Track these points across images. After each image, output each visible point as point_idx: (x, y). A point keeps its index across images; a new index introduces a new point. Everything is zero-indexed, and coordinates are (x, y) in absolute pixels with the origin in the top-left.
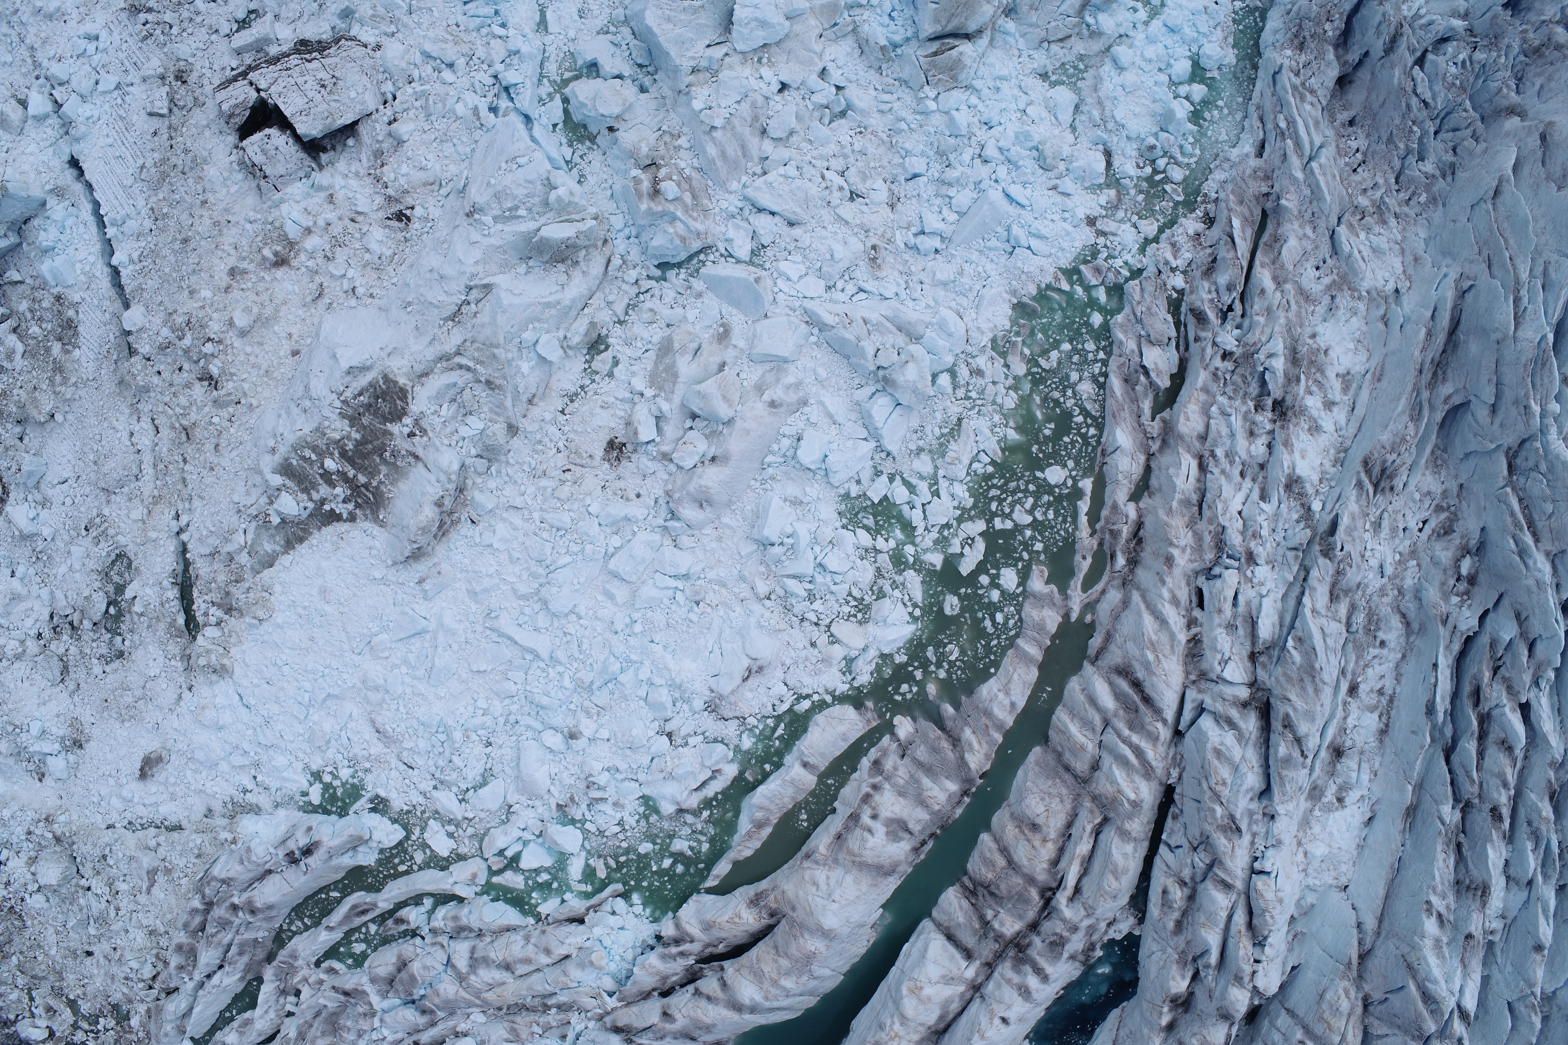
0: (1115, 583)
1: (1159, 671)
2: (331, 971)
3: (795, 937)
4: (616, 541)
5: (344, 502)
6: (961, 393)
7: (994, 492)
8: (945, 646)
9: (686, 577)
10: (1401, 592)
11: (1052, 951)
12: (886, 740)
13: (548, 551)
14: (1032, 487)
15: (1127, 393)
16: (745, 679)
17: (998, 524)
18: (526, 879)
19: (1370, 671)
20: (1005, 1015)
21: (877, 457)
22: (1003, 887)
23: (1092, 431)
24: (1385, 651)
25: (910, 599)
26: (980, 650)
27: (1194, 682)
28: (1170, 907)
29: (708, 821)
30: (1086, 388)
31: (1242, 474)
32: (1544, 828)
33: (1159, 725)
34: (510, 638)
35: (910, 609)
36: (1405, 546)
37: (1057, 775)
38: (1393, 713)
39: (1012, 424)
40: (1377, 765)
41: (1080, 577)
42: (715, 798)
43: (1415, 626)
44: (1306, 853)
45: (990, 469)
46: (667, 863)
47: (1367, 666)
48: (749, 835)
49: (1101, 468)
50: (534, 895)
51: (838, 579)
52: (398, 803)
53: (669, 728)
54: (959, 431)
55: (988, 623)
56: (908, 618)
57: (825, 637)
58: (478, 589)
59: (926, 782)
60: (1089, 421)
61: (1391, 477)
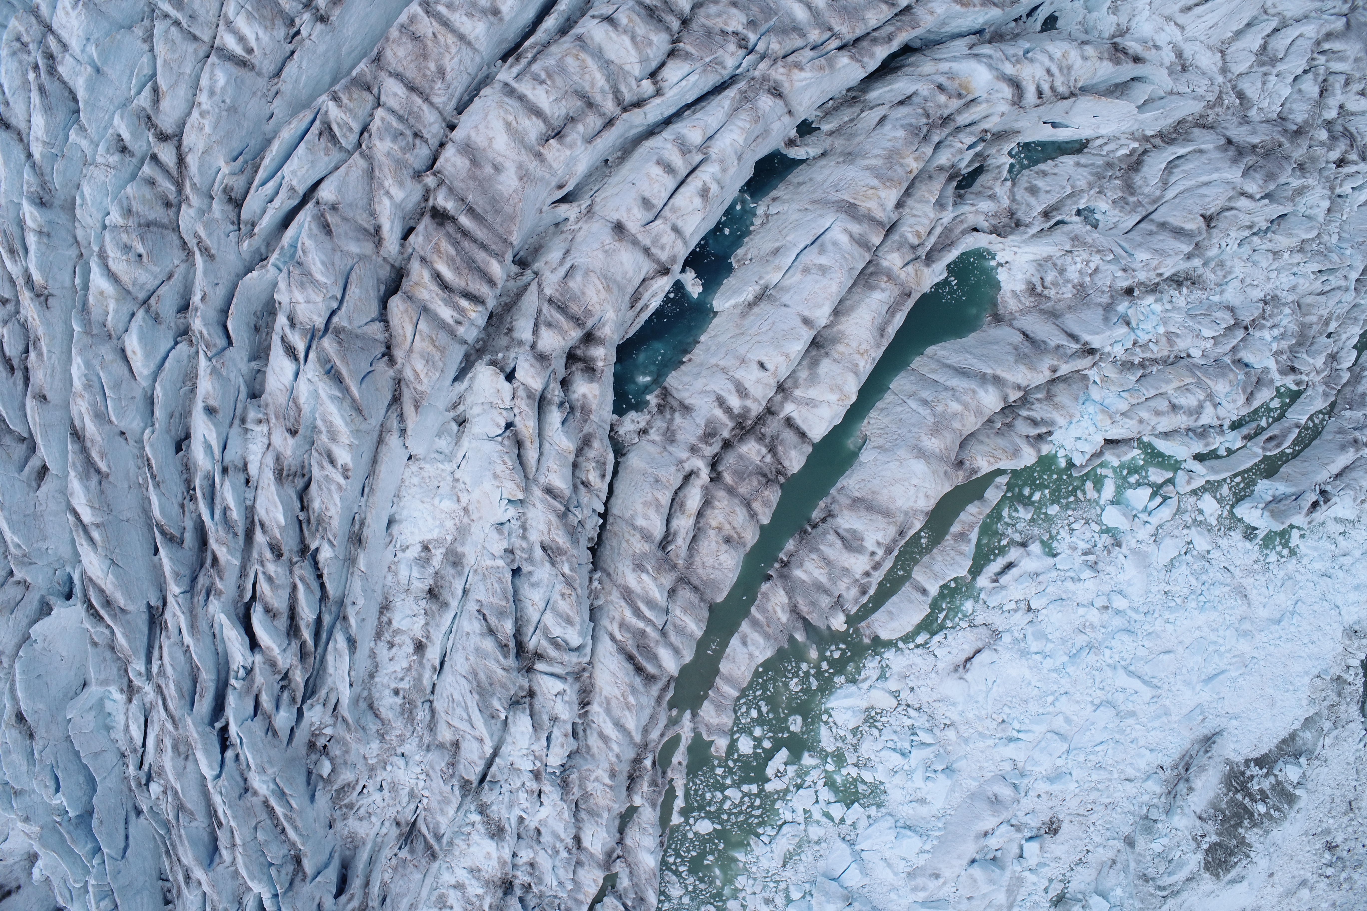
0: (653, 744)
1: (624, 687)
2: (1297, 384)
3: (947, 448)
4: (1060, 762)
5: (1252, 777)
6: (782, 886)
7: (758, 812)
8: (801, 690)
9: (1010, 740)
10: (382, 737)
11: (715, 428)
12: (853, 611)
13: (1110, 751)
14: (725, 817)
15: (641, 891)
16: (969, 659)
17: (754, 789)
18: (1147, 477)
19: (405, 665)
20: (762, 374)
21: (853, 836)
22: (755, 483)
23: (671, 860)
24: (393, 685)
25: (830, 728)
26: (771, 687)
27: (584, 669)
28: (597, 462)
29: (1003, 535)
30: (675, 891)
31: (539, 832)
32: (222, 533)
33: (619, 637)
34: (1144, 682)
35: (831, 720)
36: (381, 775)
37: (705, 583)
38: (376, 623)
39: (741, 865)
40: (389, 577)
41: (682, 747)
42: (996, 556)
43: (363, 705)
44: (458, 500)
45: (760, 831)
46: (1037, 497)
47: (409, 669)
48: (972, 527)
49: (663, 832)
50: (1142, 463)
51: (890, 744)
52: (1237, 536)
53: (1030, 616)
54: (785, 857)
55: (764, 709)
56: (833, 713)
57: (902, 696)
58: (1164, 719)
59: (824, 579)
60: (674, 867)
61: (401, 835)
